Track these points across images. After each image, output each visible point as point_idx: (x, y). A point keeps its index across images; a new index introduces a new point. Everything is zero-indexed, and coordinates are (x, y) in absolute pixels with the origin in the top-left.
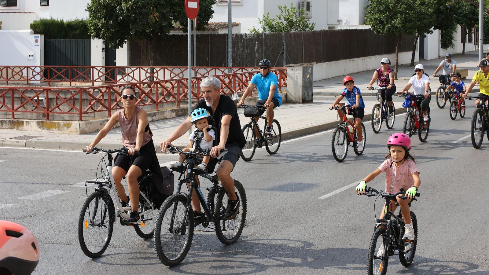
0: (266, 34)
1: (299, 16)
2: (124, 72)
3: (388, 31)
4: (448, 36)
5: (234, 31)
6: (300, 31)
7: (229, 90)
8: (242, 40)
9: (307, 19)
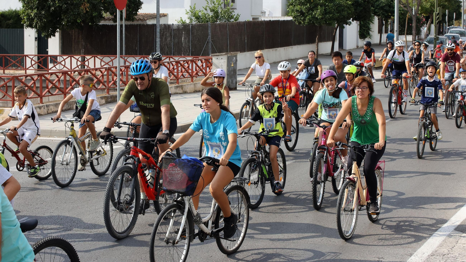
0: (192, 24)
1: (225, 8)
2: (55, 60)
3: (309, 22)
4: (366, 27)
5: (162, 21)
6: (225, 21)
8: (169, 30)
9: (232, 11)
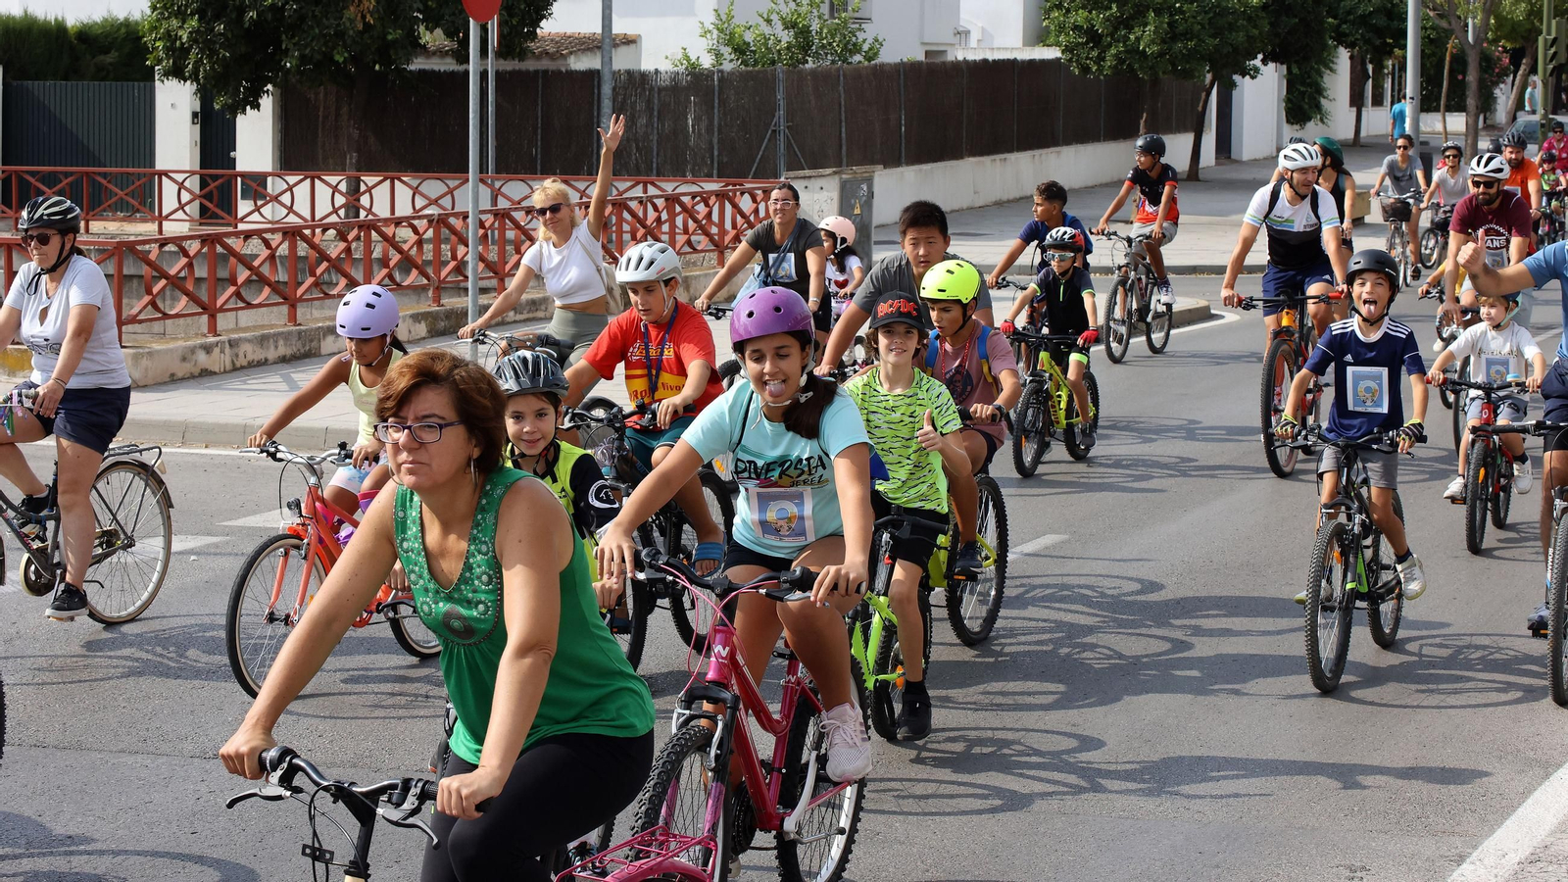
0: (722, 71)
1: (832, 17)
3: (1116, 67)
4: (1310, 85)
5: (621, 61)
6: (833, 62)
8: (644, 89)
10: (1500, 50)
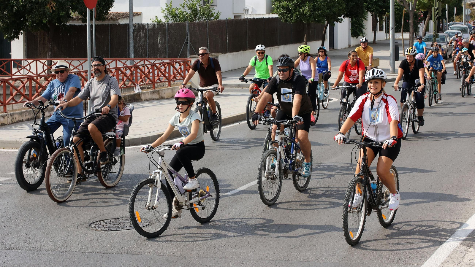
0: (168, 23)
1: (204, 5)
2: (19, 65)
3: (296, 20)
4: (359, 24)
5: (136, 21)
6: (205, 20)
7: (130, 83)
8: (143, 30)
9: (212, 8)
10: (420, 13)
